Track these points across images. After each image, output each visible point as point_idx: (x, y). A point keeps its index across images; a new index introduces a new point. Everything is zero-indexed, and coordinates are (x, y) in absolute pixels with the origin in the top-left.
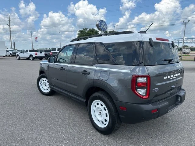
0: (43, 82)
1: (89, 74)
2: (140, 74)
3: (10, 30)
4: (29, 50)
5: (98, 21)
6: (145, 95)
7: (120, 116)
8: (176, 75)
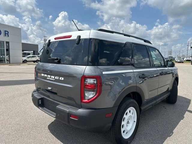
8: (55, 77)
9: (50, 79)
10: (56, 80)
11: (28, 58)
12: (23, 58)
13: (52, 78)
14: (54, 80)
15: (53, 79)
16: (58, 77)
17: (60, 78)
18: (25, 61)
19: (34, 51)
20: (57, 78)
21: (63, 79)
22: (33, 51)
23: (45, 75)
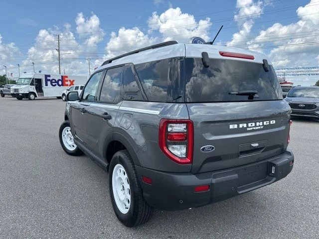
0: (67, 133)
1: (110, 118)
2: (177, 117)
3: (59, 58)
4: (80, 86)
5: (191, 39)
6: (185, 157)
7: (144, 194)
8: (263, 123)
9: (255, 128)
10: (265, 127)
13: (259, 126)
14: (262, 127)
15: (260, 128)
16: (268, 122)
17: (271, 122)
20: (266, 123)
21: (274, 122)
23: (241, 126)
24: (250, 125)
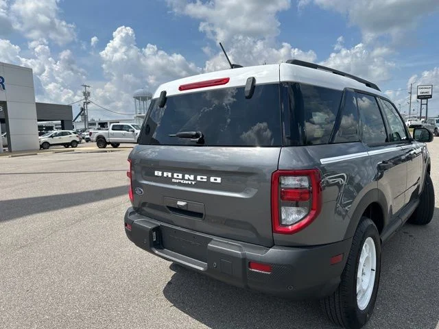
8: (195, 178)
9: (182, 181)
10: (199, 185)
11: (52, 137)
12: (40, 137)
13: (189, 180)
14: (193, 183)
15: (189, 182)
16: (206, 177)
17: (212, 179)
18: (46, 146)
19: (62, 121)
20: (202, 178)
21: (219, 180)
22: (60, 122)
23: (165, 174)
24: (175, 175)
